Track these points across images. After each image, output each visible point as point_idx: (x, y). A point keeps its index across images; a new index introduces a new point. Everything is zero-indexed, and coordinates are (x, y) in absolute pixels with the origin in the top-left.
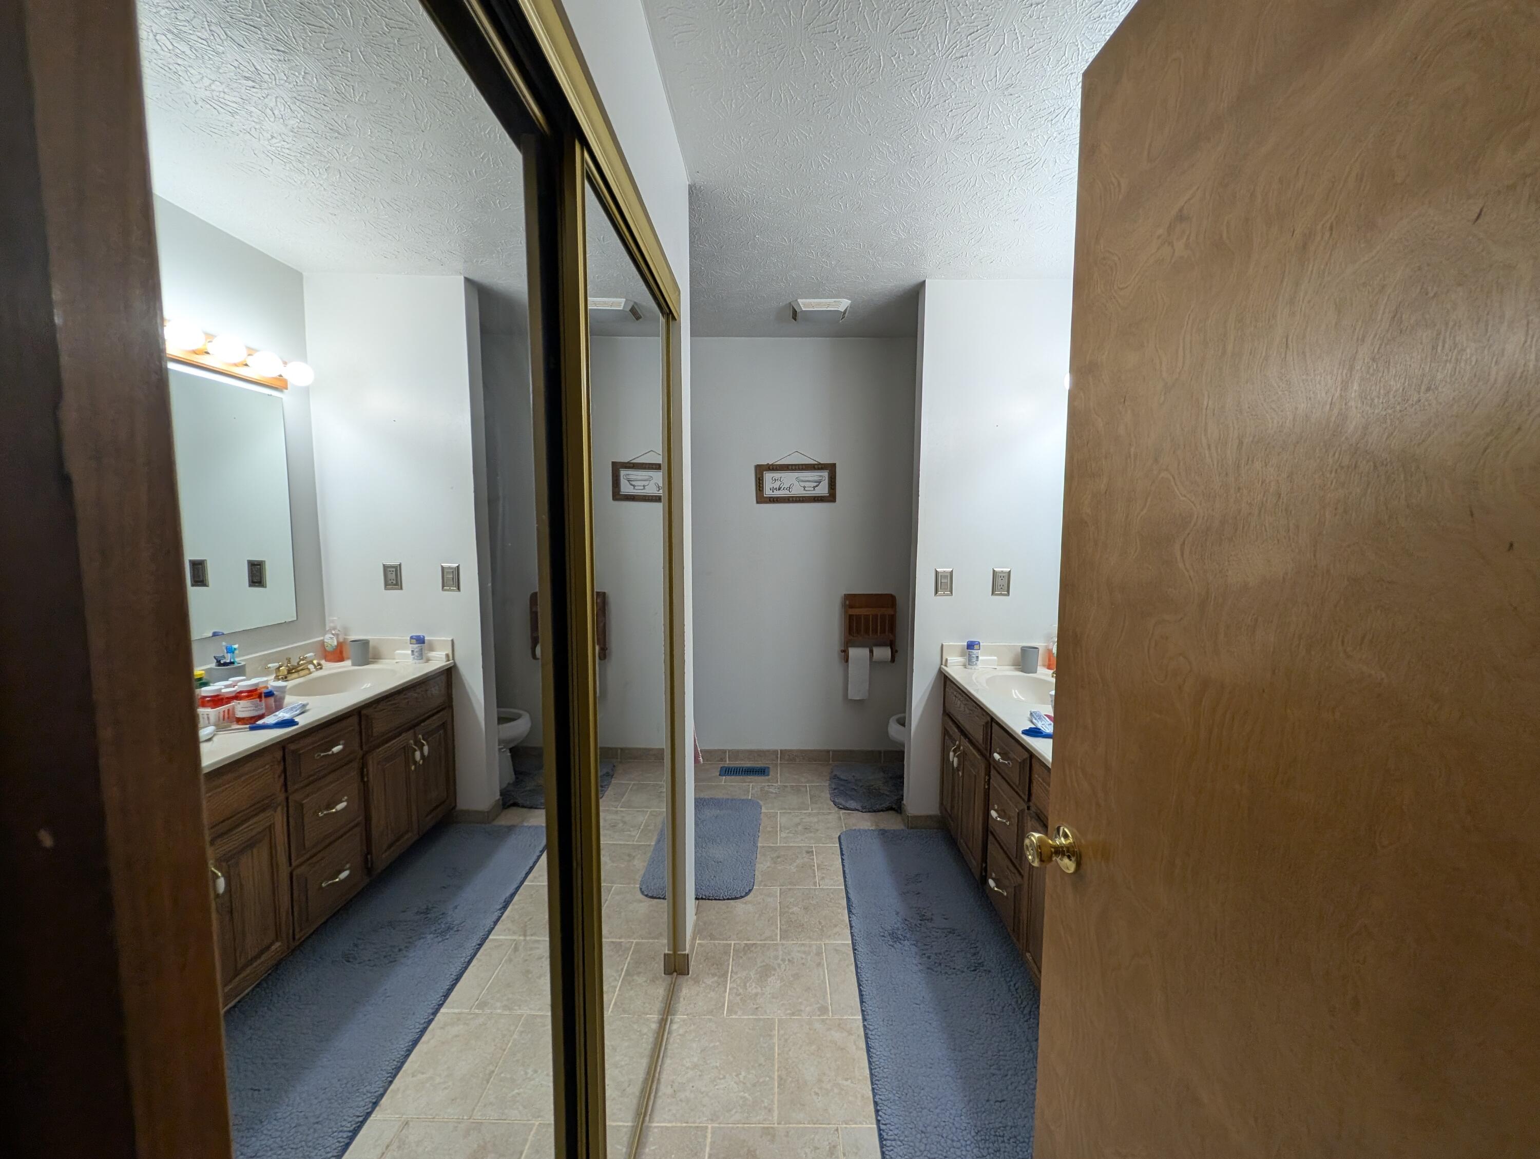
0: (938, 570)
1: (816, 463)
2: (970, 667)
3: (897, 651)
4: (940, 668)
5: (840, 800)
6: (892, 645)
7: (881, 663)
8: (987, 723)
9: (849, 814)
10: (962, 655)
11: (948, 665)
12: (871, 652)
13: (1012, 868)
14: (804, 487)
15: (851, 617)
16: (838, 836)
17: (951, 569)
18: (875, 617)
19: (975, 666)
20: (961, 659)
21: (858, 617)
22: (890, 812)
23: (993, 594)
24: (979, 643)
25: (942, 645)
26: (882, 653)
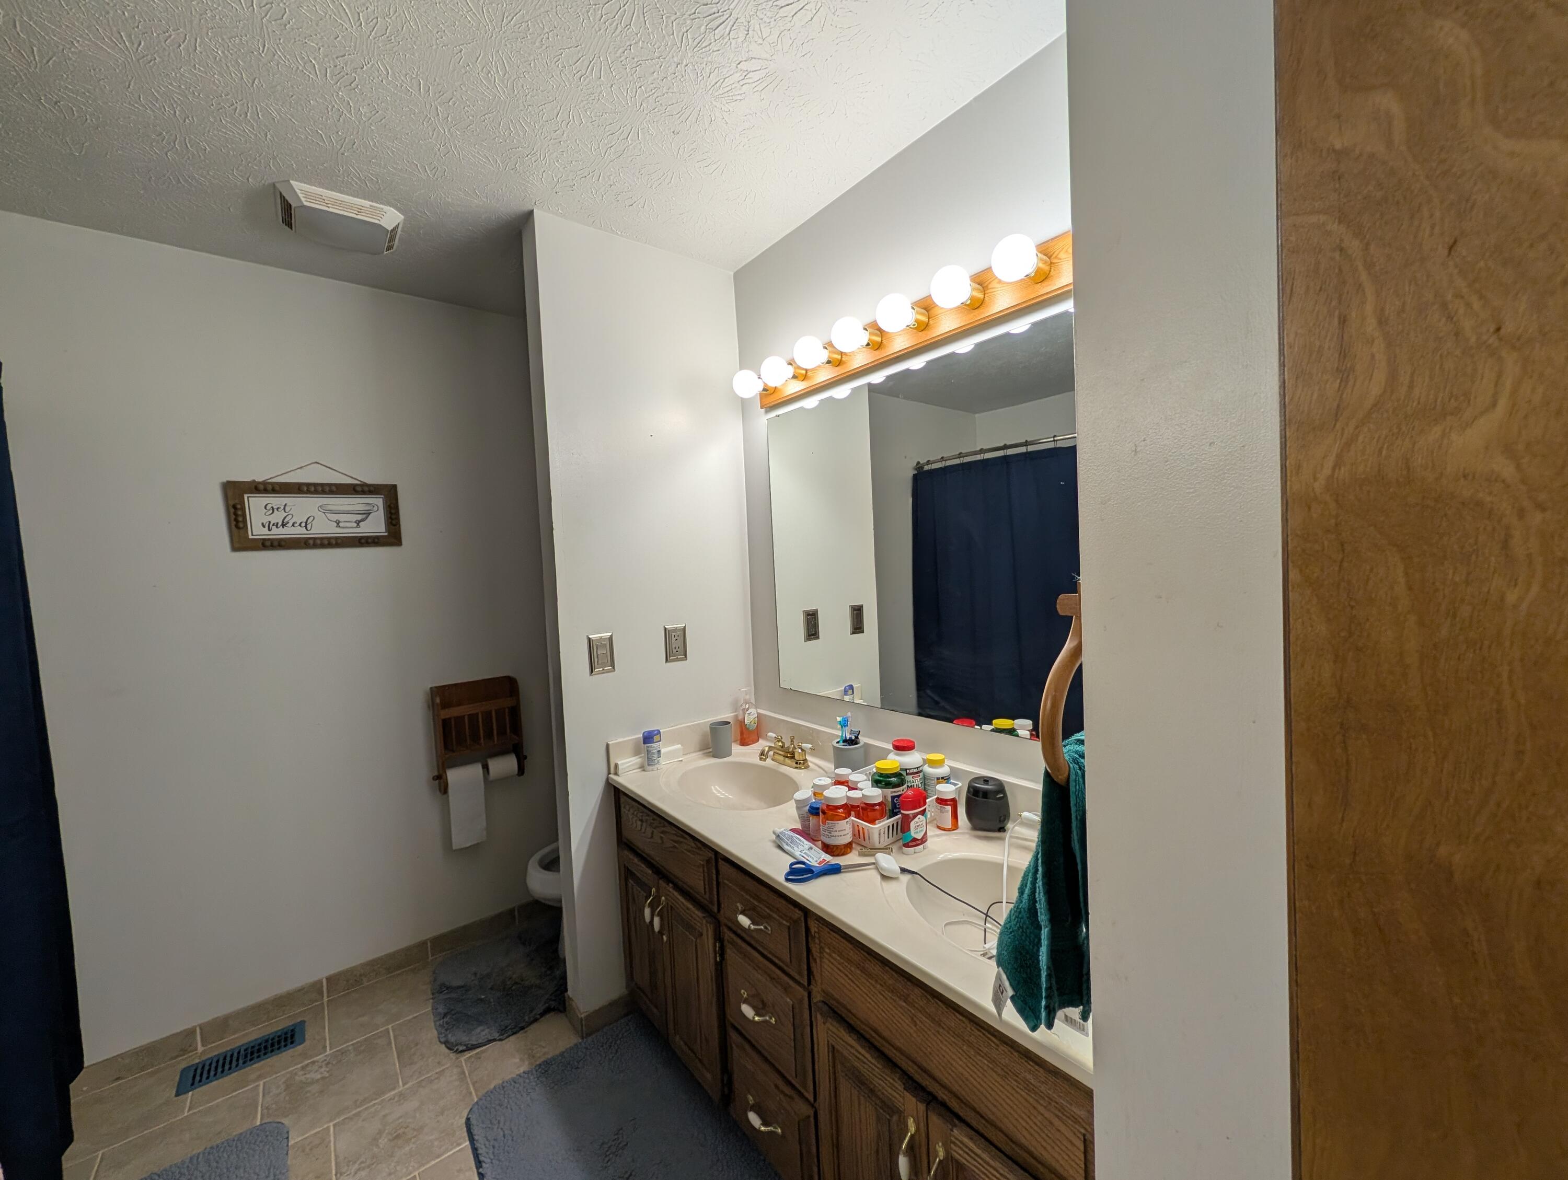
0: (590, 637)
1: (359, 483)
2: (651, 768)
3: (525, 757)
4: (608, 779)
5: (458, 1036)
6: (518, 751)
7: (504, 780)
8: (708, 861)
9: (478, 1057)
10: (637, 752)
11: (620, 773)
12: (486, 768)
13: (788, 1090)
14: (338, 523)
15: (446, 723)
16: (464, 1120)
17: (610, 634)
18: (488, 715)
19: (657, 766)
20: (636, 760)
21: (459, 719)
22: (547, 1016)
23: (667, 661)
24: (659, 732)
25: (608, 746)
26: (504, 765)
